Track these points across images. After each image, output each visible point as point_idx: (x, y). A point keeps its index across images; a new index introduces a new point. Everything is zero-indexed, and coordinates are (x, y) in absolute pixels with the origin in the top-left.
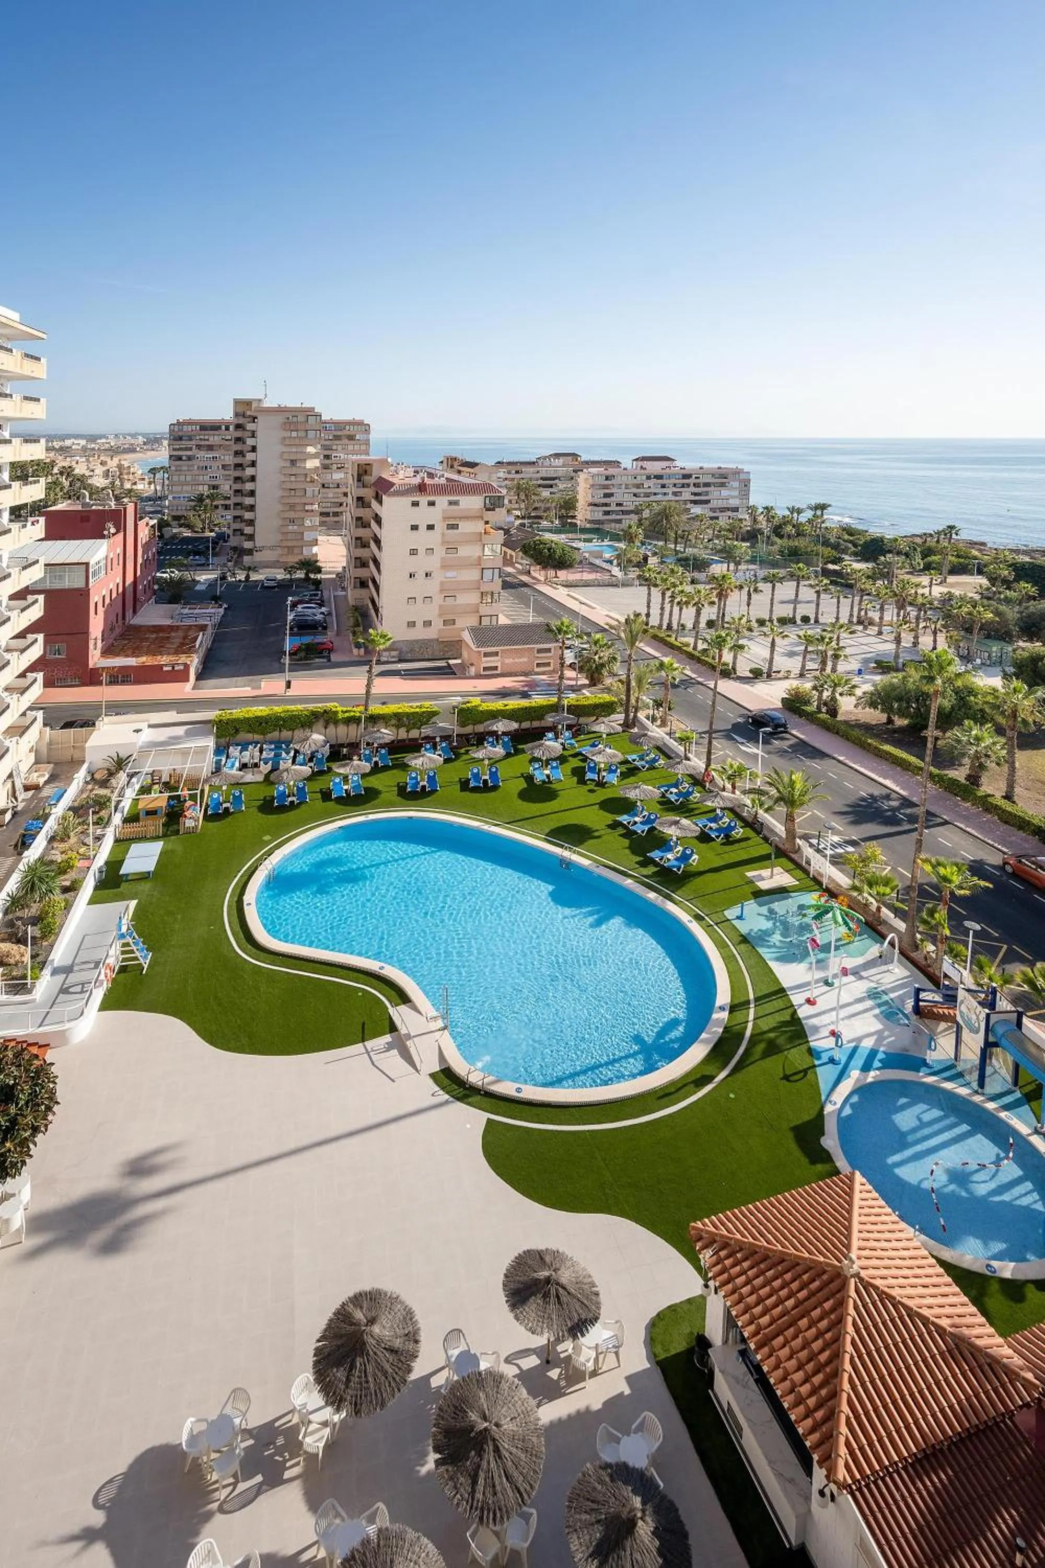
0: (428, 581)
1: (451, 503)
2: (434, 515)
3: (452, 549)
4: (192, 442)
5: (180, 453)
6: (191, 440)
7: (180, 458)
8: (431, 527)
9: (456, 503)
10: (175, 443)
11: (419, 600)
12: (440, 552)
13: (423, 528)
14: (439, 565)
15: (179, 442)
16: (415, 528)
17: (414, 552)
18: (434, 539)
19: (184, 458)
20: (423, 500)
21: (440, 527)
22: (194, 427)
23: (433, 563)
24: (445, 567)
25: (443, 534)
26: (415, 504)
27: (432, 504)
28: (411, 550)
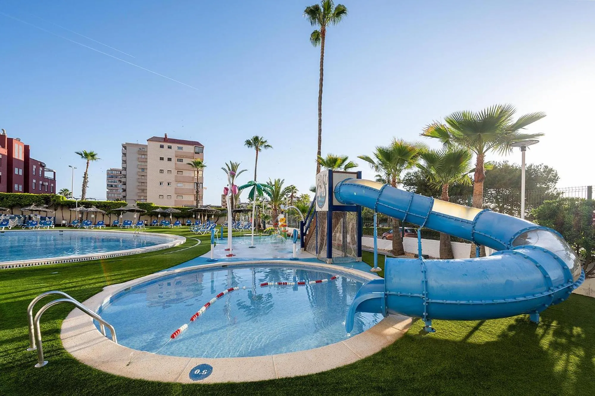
0: (169, 187)
1: (179, 148)
2: (171, 153)
3: (179, 171)
4: (117, 179)
5: (112, 184)
6: (117, 178)
7: (112, 186)
8: (169, 159)
9: (181, 148)
10: (109, 179)
11: (165, 197)
12: (174, 172)
13: (166, 159)
14: (174, 179)
15: (111, 179)
16: (162, 159)
17: (162, 171)
18: (171, 165)
19: (114, 186)
20: (166, 145)
21: (174, 160)
22: (118, 172)
23: (171, 178)
24: (177, 181)
25: (176, 164)
26: (162, 147)
27: (170, 147)
28: (160, 170)
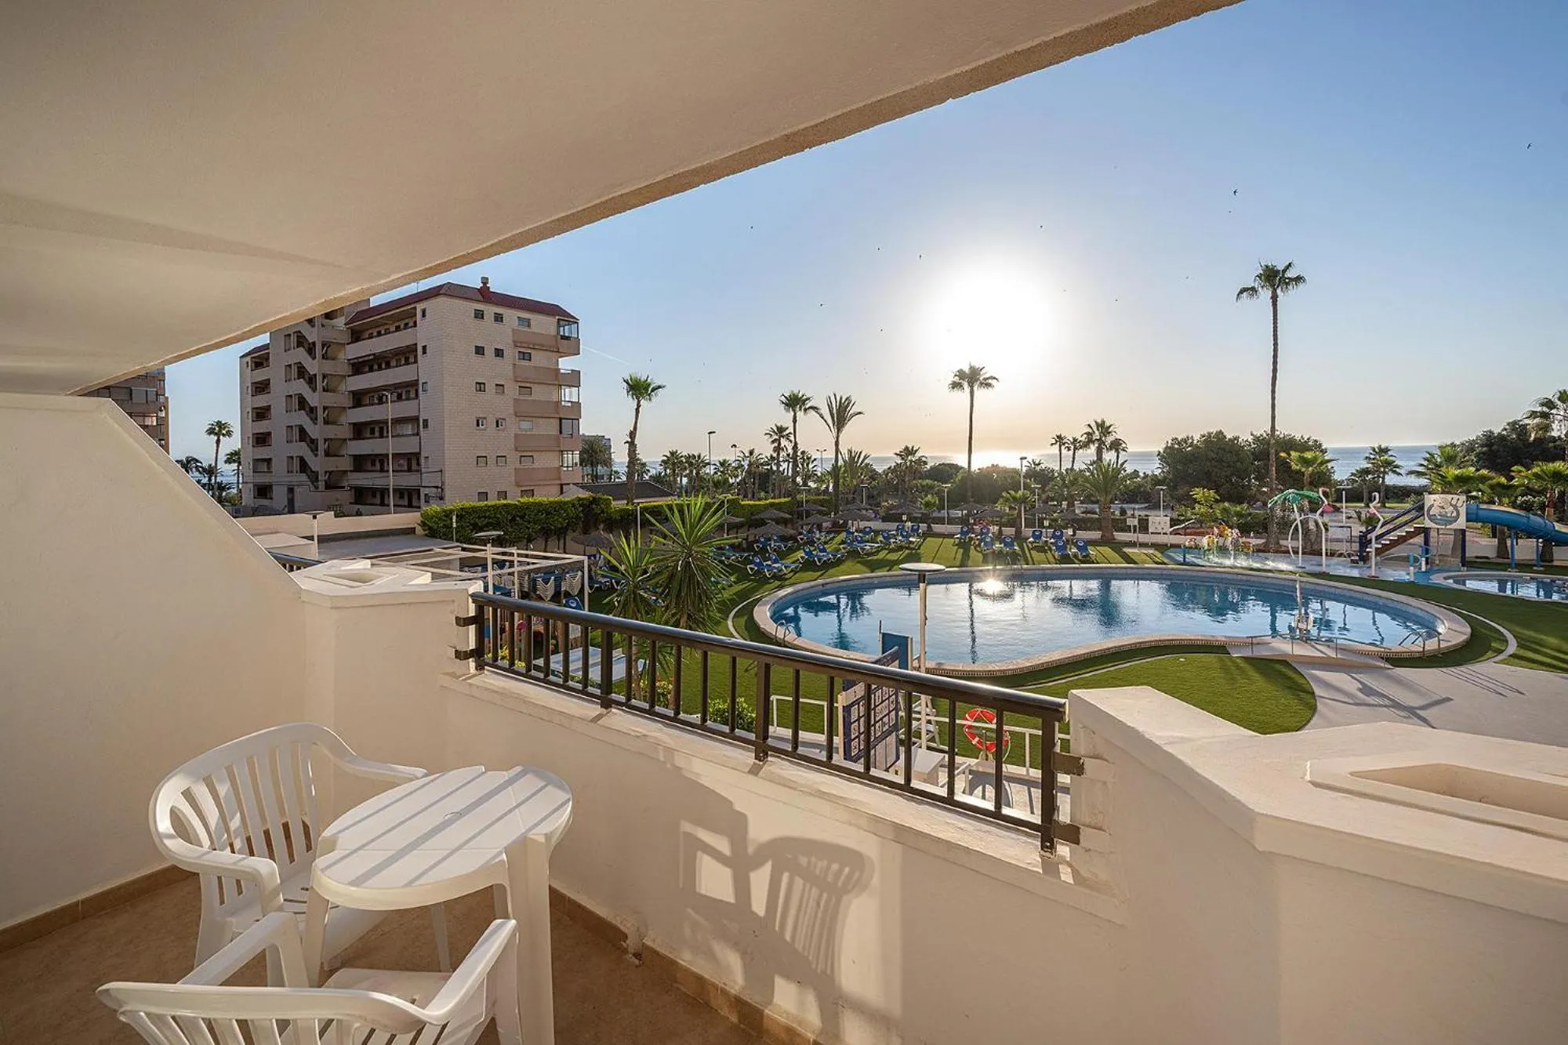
0: (500, 432)
1: (522, 322)
2: (502, 335)
3: (524, 388)
8: (499, 353)
9: (527, 322)
11: (491, 460)
12: (512, 390)
13: (490, 352)
14: (511, 410)
16: (480, 351)
17: (483, 386)
18: (503, 370)
20: (490, 310)
21: (510, 353)
23: (504, 406)
24: (518, 413)
25: (514, 366)
26: (479, 315)
27: (499, 318)
28: (477, 383)
